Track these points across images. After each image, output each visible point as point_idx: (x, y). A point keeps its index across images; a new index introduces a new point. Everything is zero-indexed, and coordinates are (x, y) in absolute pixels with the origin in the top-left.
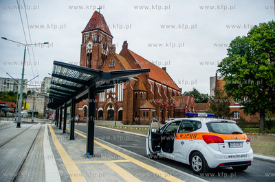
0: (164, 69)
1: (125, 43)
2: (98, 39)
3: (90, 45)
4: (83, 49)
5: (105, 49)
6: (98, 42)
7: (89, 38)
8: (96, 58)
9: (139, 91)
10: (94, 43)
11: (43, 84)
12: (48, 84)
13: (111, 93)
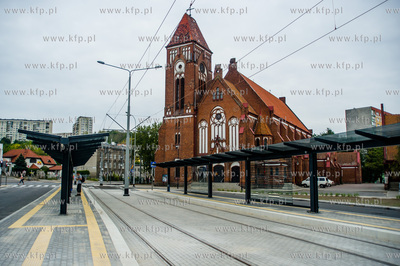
0: (283, 99)
1: (233, 61)
2: (193, 57)
3: (180, 66)
4: (170, 72)
5: (203, 72)
6: (193, 61)
7: (179, 56)
8: (192, 86)
9: (262, 136)
10: (187, 62)
11: (76, 127)
12: (84, 127)
13: (218, 140)
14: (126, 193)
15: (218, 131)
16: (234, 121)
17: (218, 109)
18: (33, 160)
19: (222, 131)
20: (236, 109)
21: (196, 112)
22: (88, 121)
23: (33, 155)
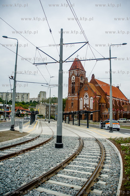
0: (118, 87)
1: (93, 75)
2: (78, 74)
3: (73, 78)
4: (70, 80)
5: (82, 79)
6: (78, 76)
7: (73, 74)
8: (77, 85)
9: (102, 103)
10: (76, 76)
11: (39, 96)
12: (43, 96)
13: (86, 105)
14: (49, 122)
15: (86, 102)
16: (92, 98)
17: (87, 94)
18: (22, 111)
19: (87, 101)
20: (92, 94)
21: (79, 94)
22: (44, 93)
23: (23, 109)
